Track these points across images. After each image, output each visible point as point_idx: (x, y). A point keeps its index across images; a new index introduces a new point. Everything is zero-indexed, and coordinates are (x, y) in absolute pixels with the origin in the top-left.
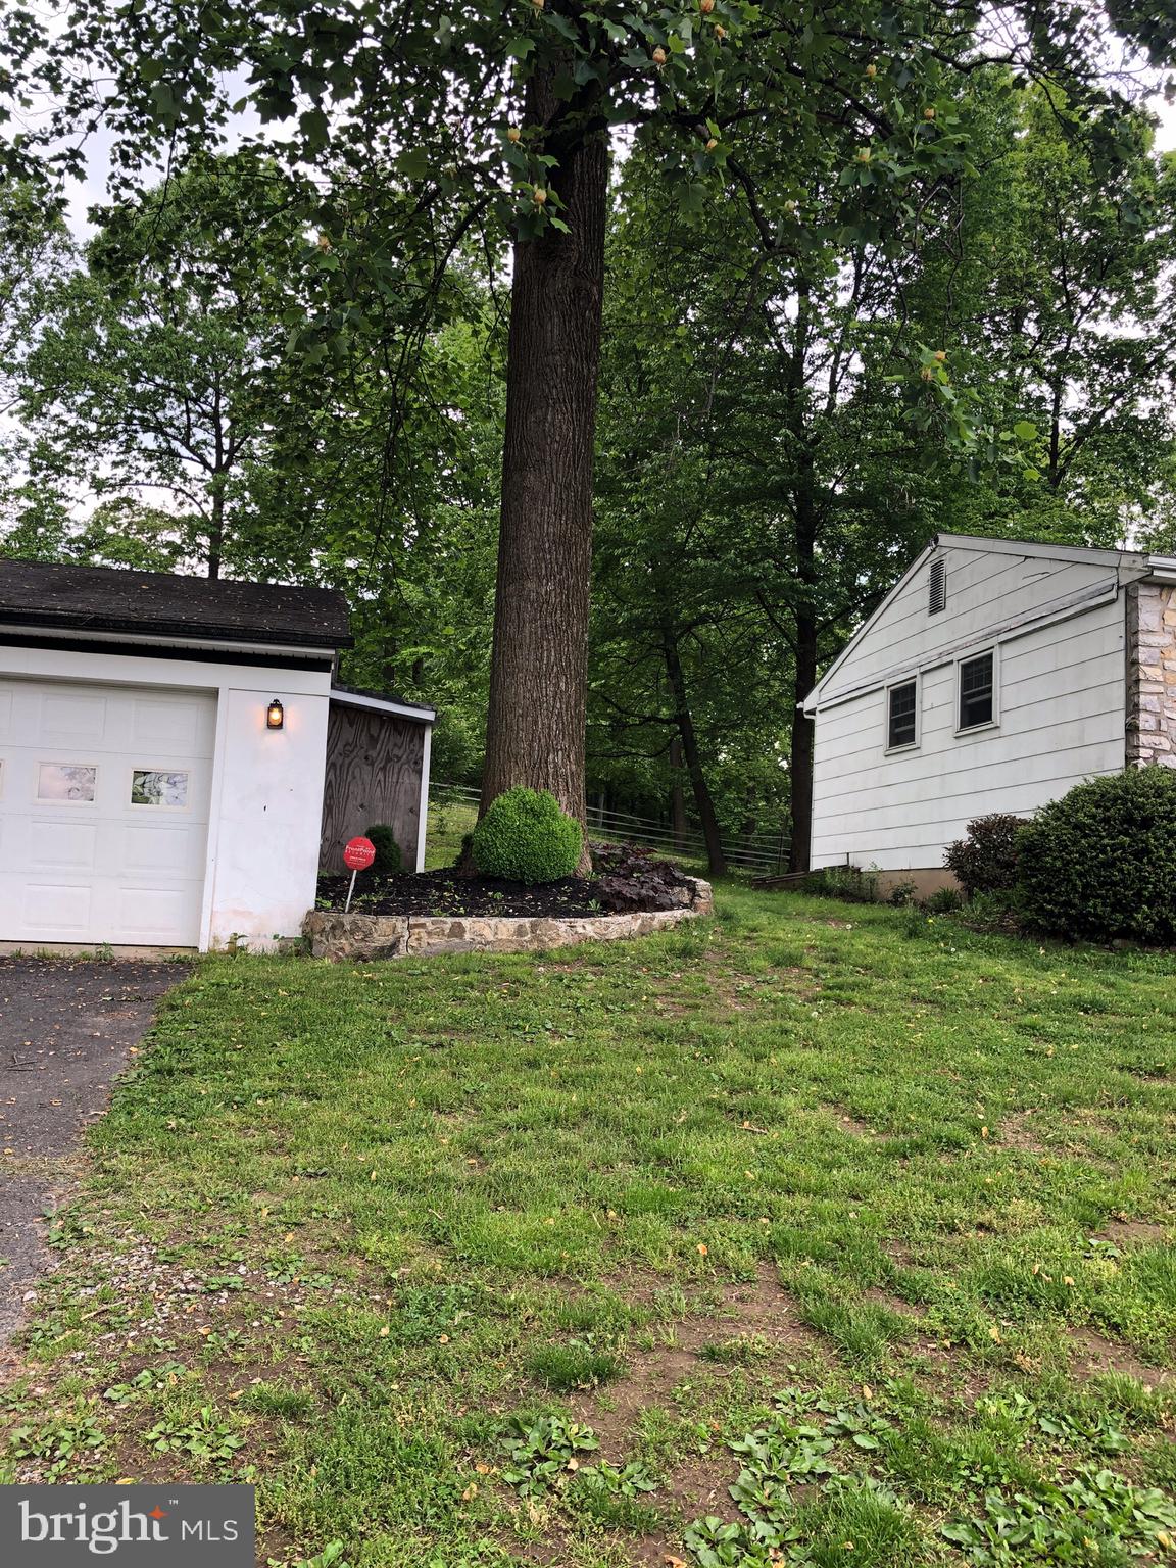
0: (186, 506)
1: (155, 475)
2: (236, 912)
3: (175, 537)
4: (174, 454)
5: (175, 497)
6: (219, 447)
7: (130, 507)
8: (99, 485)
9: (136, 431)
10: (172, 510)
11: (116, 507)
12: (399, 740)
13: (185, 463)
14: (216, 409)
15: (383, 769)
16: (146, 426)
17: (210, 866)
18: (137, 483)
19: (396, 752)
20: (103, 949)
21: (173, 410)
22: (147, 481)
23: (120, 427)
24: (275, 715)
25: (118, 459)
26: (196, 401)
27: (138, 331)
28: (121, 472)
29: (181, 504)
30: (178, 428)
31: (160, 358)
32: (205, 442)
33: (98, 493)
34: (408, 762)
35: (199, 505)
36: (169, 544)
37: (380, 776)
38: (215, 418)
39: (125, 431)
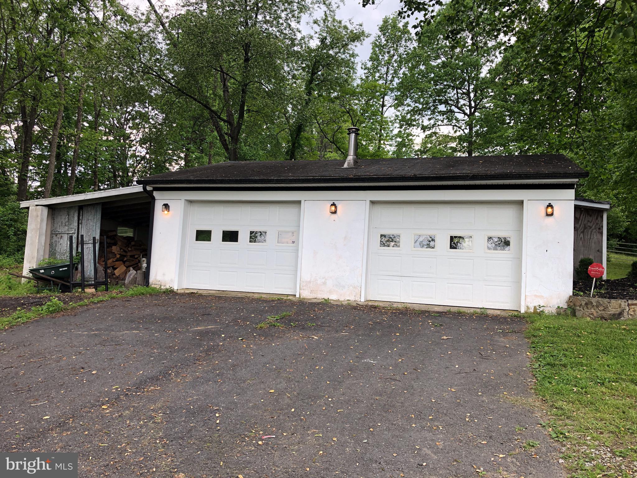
0: (458, 132)
1: (445, 121)
3: (454, 145)
4: (452, 111)
5: (453, 129)
6: (470, 106)
7: (436, 135)
8: (424, 128)
9: (437, 105)
10: (452, 134)
11: (431, 136)
13: (456, 114)
14: (469, 90)
17: (523, 275)
18: (439, 125)
19: (589, 224)
20: (483, 310)
21: (452, 94)
22: (442, 124)
23: (431, 105)
24: (550, 210)
25: (430, 117)
26: (460, 89)
27: (438, 65)
28: (432, 122)
29: (455, 132)
30: (453, 101)
31: (446, 74)
32: (465, 105)
33: (424, 131)
34: (595, 228)
35: (463, 130)
36: (451, 148)
38: (468, 94)
39: (433, 105)
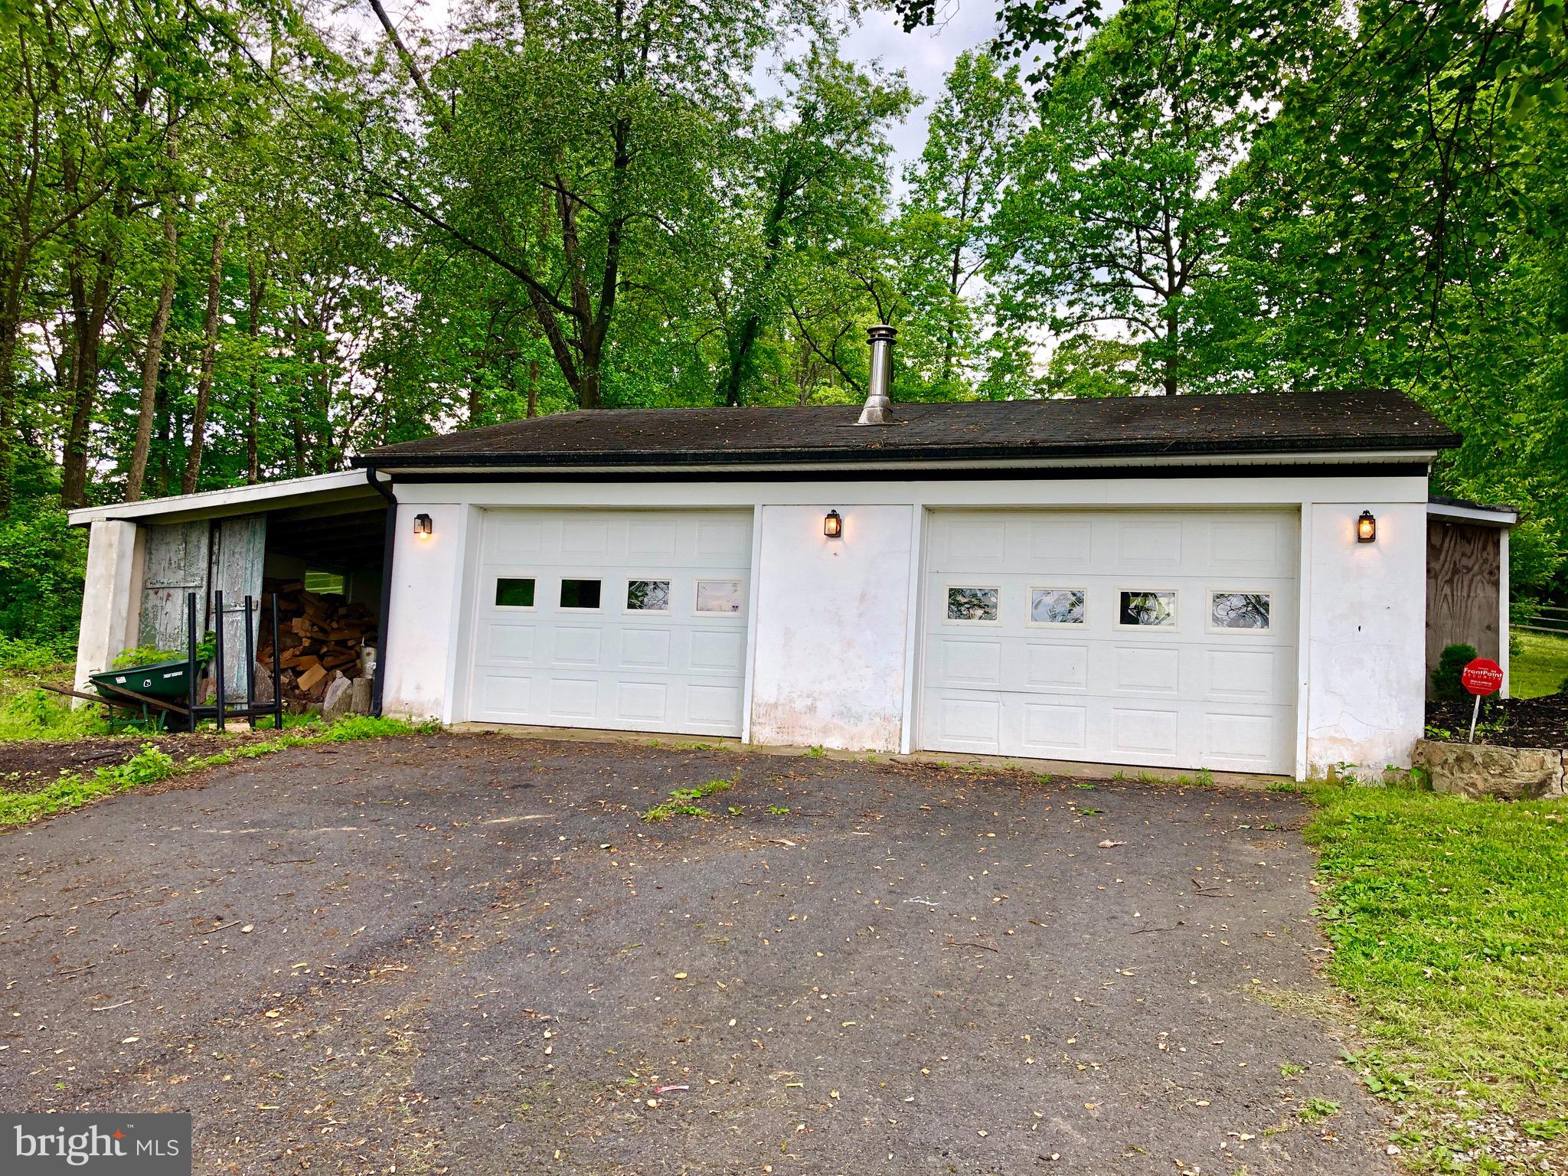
0: (1140, 334)
2: (1333, 739)
4: (1125, 284)
5: (1129, 327)
6: (1171, 273)
7: (1086, 343)
8: (1057, 326)
9: (1089, 268)
12: (1468, 549)
14: (1166, 232)
15: (1450, 581)
16: (1098, 262)
17: (1302, 690)
18: (1093, 319)
19: (1465, 561)
20: (1201, 775)
21: (1125, 240)
22: (1102, 315)
23: (1074, 267)
24: (1366, 528)
25: (1072, 298)
26: (1145, 228)
27: (1090, 171)
28: (1077, 310)
29: (1135, 334)
30: (1129, 258)
32: (1157, 268)
33: (1057, 334)
34: (1481, 572)
35: (1153, 330)
36: (1125, 373)
37: (1447, 590)
38: (1165, 241)
39: (1080, 270)
